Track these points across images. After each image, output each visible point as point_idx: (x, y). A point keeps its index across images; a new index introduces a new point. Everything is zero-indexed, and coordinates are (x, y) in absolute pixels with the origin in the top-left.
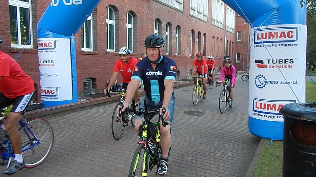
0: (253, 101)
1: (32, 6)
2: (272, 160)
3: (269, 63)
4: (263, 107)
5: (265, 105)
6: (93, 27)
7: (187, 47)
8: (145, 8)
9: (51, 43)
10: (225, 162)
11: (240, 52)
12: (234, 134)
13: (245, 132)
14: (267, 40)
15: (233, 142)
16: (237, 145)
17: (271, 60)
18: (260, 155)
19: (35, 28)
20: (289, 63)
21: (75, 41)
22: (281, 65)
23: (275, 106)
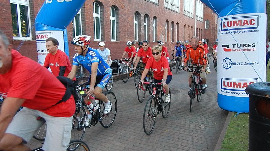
0: (221, 80)
1: (30, 4)
2: (239, 130)
3: (234, 47)
4: (230, 85)
5: (231, 83)
6: (83, 20)
7: (163, 35)
8: (126, 3)
9: (47, 35)
10: (199, 133)
11: (208, 38)
12: (206, 108)
13: (215, 106)
14: (232, 27)
15: (205, 116)
16: (208, 118)
17: (236, 45)
18: (228, 126)
19: (33, 23)
20: (252, 47)
21: (67, 33)
22: (245, 48)
23: (240, 84)
